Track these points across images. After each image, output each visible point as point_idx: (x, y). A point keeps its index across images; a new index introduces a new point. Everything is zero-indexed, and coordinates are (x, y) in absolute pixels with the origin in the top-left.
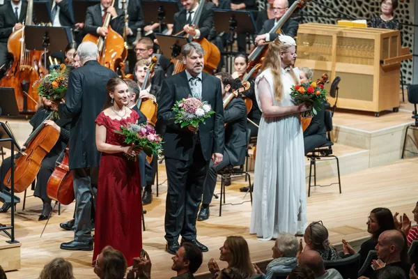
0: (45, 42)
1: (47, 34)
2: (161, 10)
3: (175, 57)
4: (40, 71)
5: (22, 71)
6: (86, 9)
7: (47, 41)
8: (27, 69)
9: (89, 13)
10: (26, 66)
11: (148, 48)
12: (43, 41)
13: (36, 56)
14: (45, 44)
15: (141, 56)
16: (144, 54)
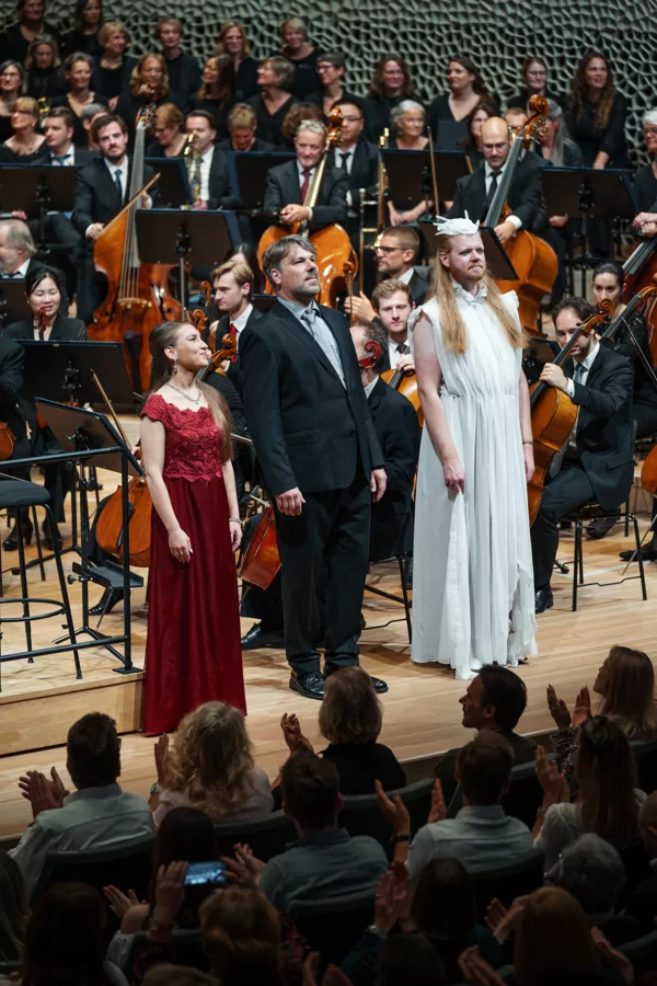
0: (181, 244)
1: (184, 228)
4: (165, 306)
5: (126, 310)
7: (185, 243)
8: (137, 306)
9: (272, 181)
10: (134, 299)
11: (404, 248)
12: (177, 242)
13: (155, 276)
14: (181, 249)
15: (386, 263)
16: (392, 258)
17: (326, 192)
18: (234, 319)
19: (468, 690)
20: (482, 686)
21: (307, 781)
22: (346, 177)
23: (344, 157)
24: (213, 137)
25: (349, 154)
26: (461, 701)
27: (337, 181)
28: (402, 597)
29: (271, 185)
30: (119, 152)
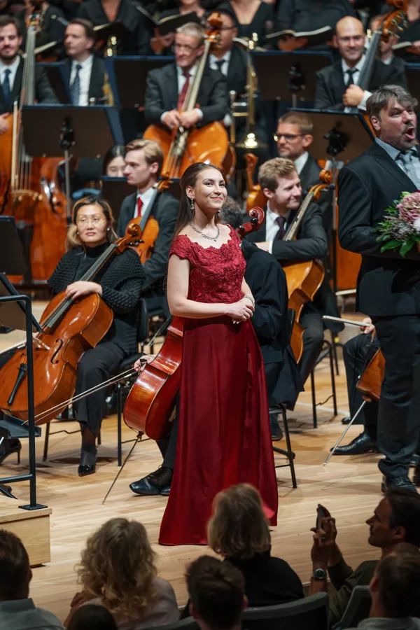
0: (65, 138)
1: (68, 122)
2: (297, 71)
3: (335, 154)
4: (55, 200)
5: (18, 203)
6: (146, 75)
7: (69, 137)
8: (27, 198)
9: (152, 82)
10: (24, 192)
11: (303, 133)
12: (62, 136)
13: (44, 171)
14: (65, 142)
15: (288, 149)
16: (293, 145)
17: (207, 92)
18: (141, 193)
19: (375, 512)
20: (389, 509)
21: (220, 584)
22: (224, 79)
23: (220, 64)
24: (89, 45)
25: (224, 61)
26: (368, 522)
27: (217, 82)
28: (286, 450)
29: (151, 85)
30: (12, 53)
